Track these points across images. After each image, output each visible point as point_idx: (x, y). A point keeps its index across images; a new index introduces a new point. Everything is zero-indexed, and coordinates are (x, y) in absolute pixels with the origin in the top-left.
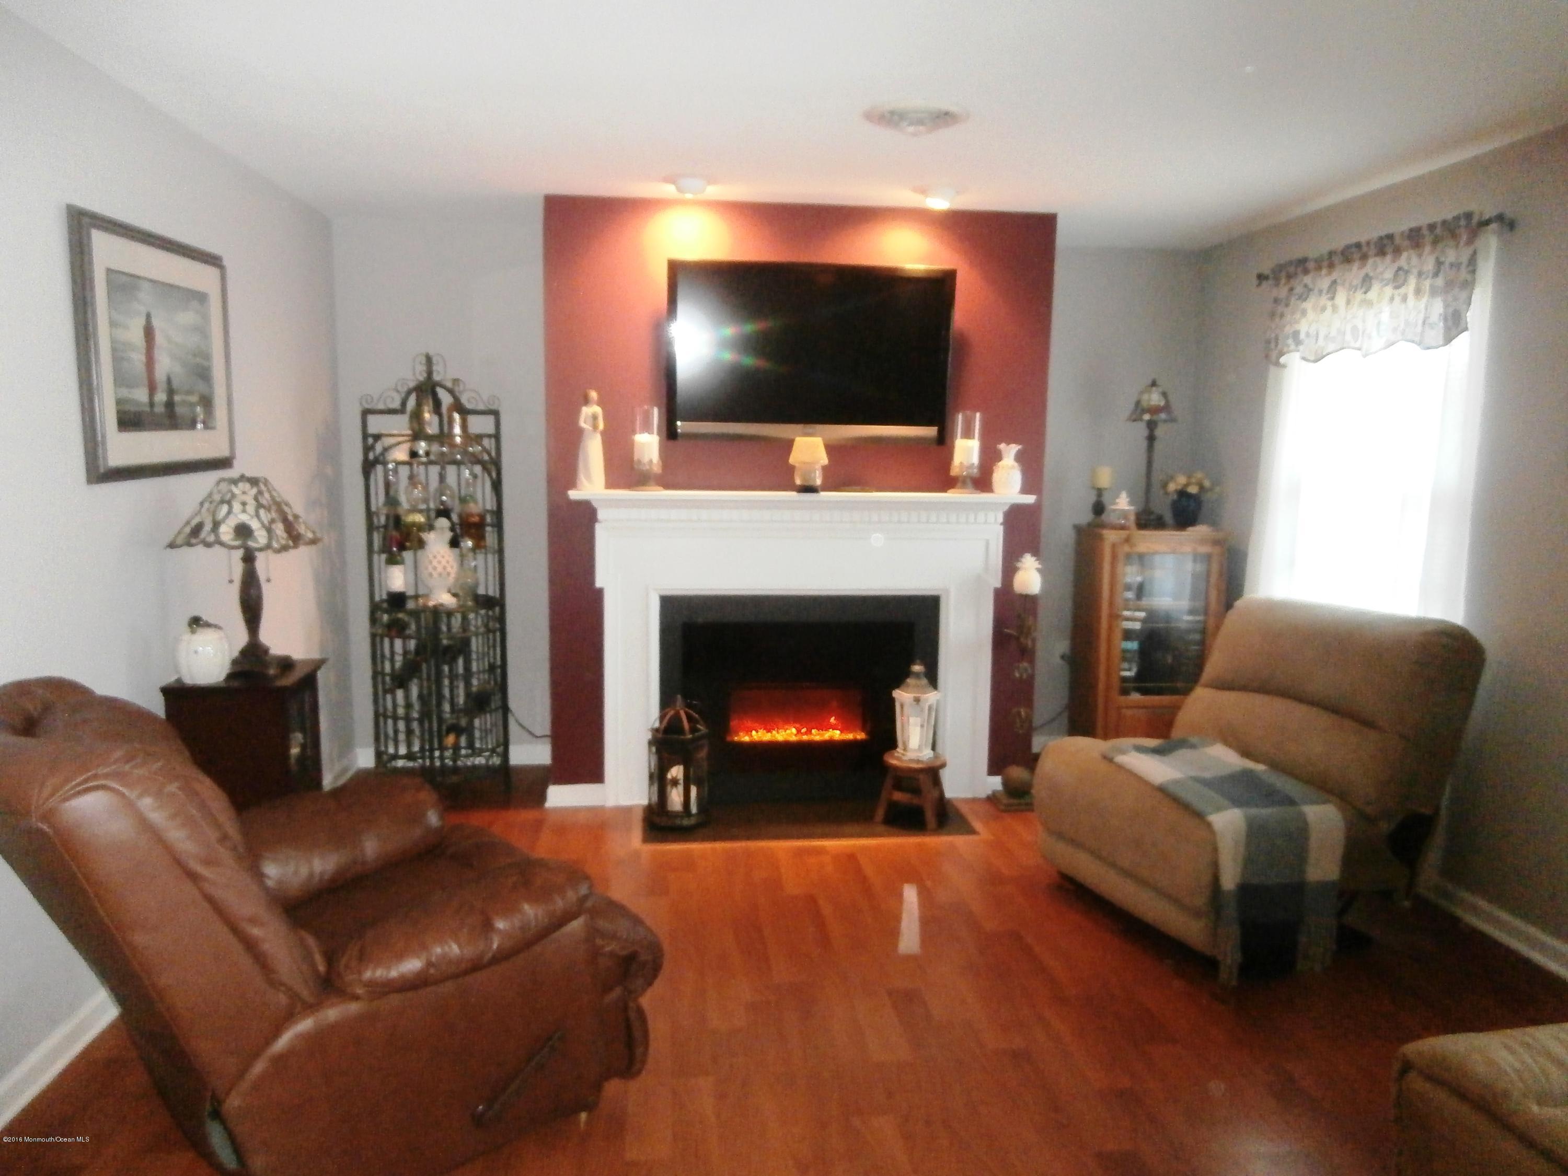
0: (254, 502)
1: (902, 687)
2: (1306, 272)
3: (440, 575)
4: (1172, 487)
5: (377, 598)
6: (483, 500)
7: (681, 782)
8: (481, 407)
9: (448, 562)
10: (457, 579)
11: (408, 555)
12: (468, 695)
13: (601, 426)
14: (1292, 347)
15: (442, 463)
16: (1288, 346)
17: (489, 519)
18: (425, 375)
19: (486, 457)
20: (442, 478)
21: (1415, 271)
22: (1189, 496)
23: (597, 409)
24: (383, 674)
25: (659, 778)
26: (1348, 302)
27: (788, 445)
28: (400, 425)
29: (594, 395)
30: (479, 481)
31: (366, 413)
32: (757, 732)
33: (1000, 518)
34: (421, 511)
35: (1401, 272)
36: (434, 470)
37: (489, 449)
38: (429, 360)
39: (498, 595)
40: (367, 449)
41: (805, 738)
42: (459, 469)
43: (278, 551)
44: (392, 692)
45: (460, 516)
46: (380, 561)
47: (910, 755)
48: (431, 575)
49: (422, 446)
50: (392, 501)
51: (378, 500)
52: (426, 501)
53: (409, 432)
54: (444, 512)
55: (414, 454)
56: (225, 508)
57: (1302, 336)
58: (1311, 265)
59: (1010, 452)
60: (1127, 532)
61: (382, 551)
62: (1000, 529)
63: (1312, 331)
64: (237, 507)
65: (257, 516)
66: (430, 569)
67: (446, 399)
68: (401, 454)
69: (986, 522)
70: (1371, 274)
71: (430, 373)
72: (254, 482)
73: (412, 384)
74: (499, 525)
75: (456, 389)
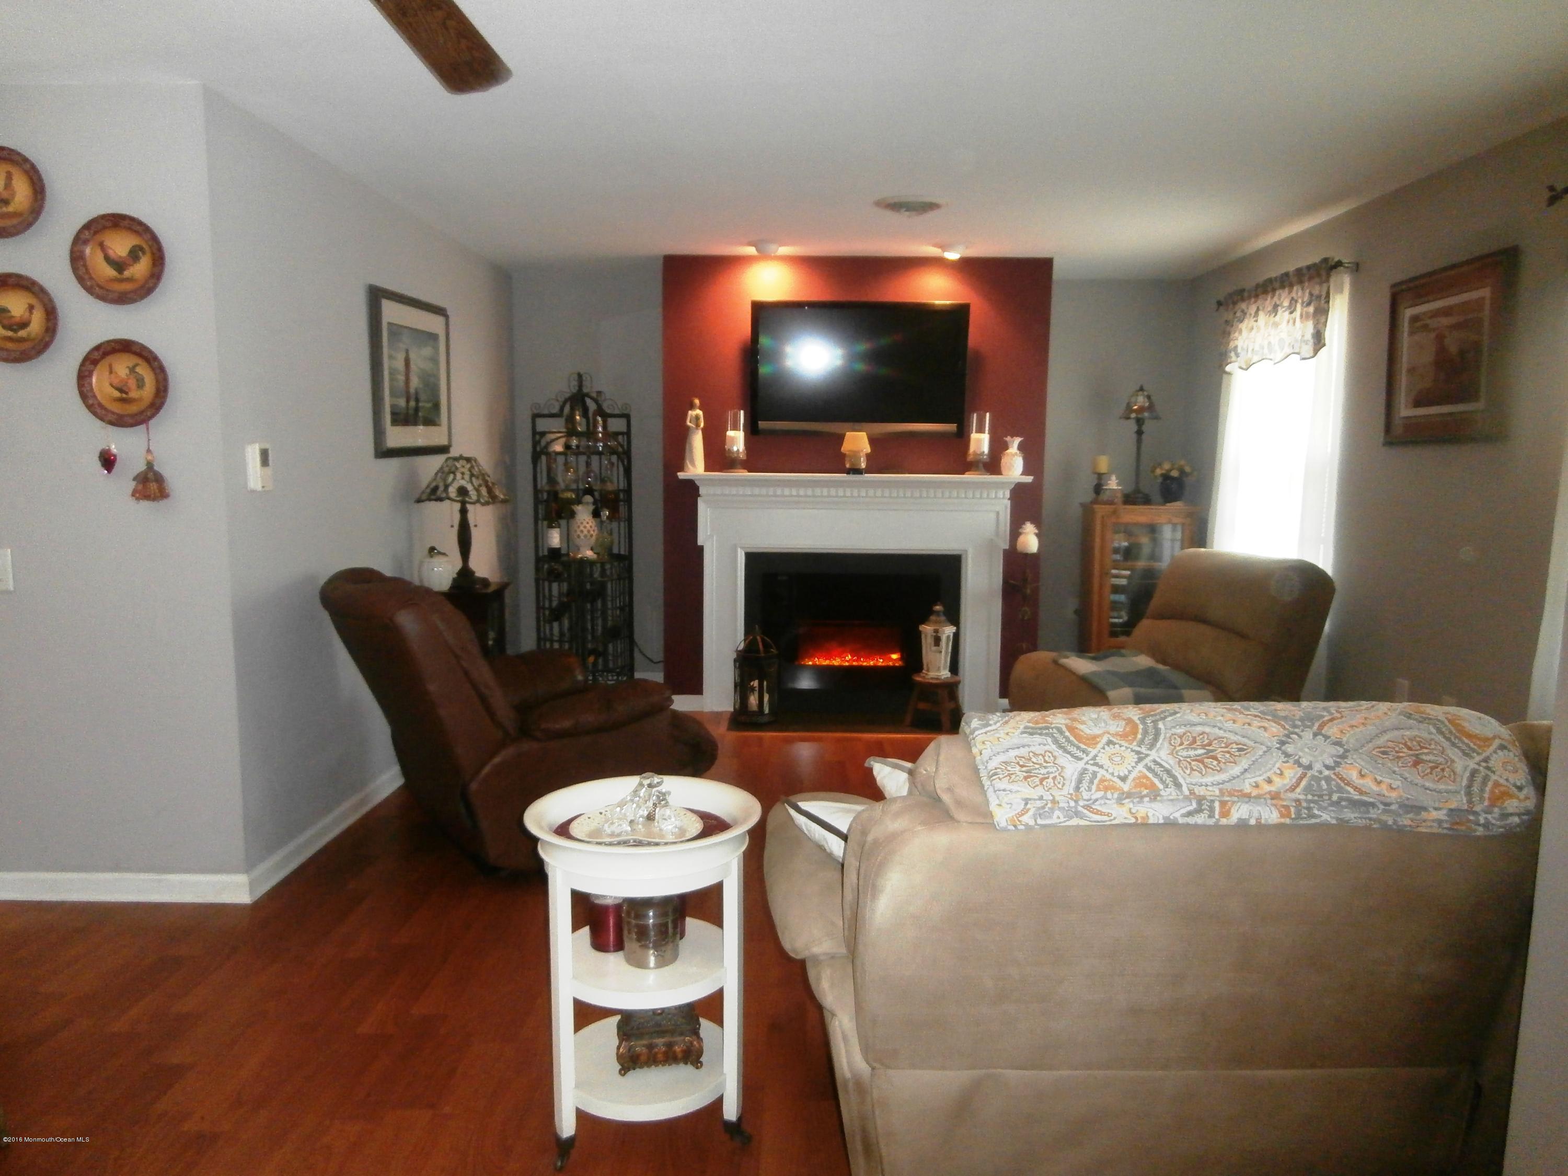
0: (468, 473)
1: (927, 623)
2: (1243, 300)
3: (585, 536)
4: (1159, 472)
5: (541, 554)
6: (616, 482)
7: (757, 689)
8: (617, 412)
9: (591, 527)
10: (597, 539)
11: (563, 522)
12: (604, 627)
13: (702, 425)
14: (1234, 358)
15: (588, 453)
16: (1231, 357)
17: (622, 496)
18: (577, 388)
19: (620, 449)
20: (588, 464)
21: (1300, 301)
22: (1173, 479)
23: (699, 412)
24: (544, 608)
25: (742, 688)
26: (1266, 323)
27: (840, 438)
28: (558, 425)
29: (697, 402)
30: (615, 469)
31: (535, 416)
32: (818, 659)
33: (1008, 494)
34: (572, 490)
35: (1293, 302)
36: (583, 459)
37: (622, 443)
38: (580, 376)
39: (627, 553)
40: (535, 444)
41: (854, 663)
42: (600, 459)
43: (483, 504)
44: (550, 622)
45: (601, 495)
46: (542, 527)
47: (932, 674)
48: (579, 536)
49: (574, 442)
50: (552, 480)
51: (543, 482)
52: (576, 481)
53: (564, 430)
54: (589, 491)
55: (567, 447)
56: (451, 476)
57: (1239, 350)
58: (1246, 294)
59: (1015, 444)
60: (1113, 507)
61: (544, 519)
62: (1008, 503)
63: (1245, 347)
64: (459, 476)
65: (472, 483)
66: (579, 533)
67: (592, 406)
68: (558, 447)
69: (996, 497)
70: (1278, 303)
71: (580, 386)
72: (468, 460)
73: (567, 395)
74: (629, 501)
75: (599, 399)
